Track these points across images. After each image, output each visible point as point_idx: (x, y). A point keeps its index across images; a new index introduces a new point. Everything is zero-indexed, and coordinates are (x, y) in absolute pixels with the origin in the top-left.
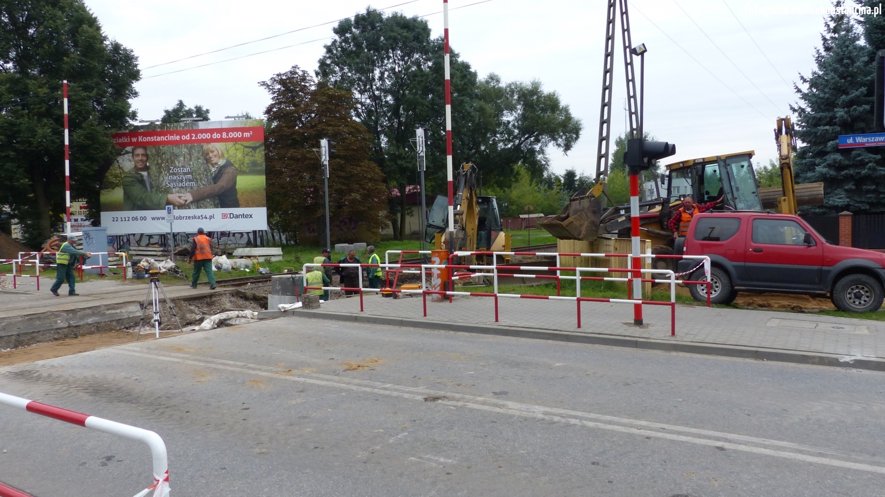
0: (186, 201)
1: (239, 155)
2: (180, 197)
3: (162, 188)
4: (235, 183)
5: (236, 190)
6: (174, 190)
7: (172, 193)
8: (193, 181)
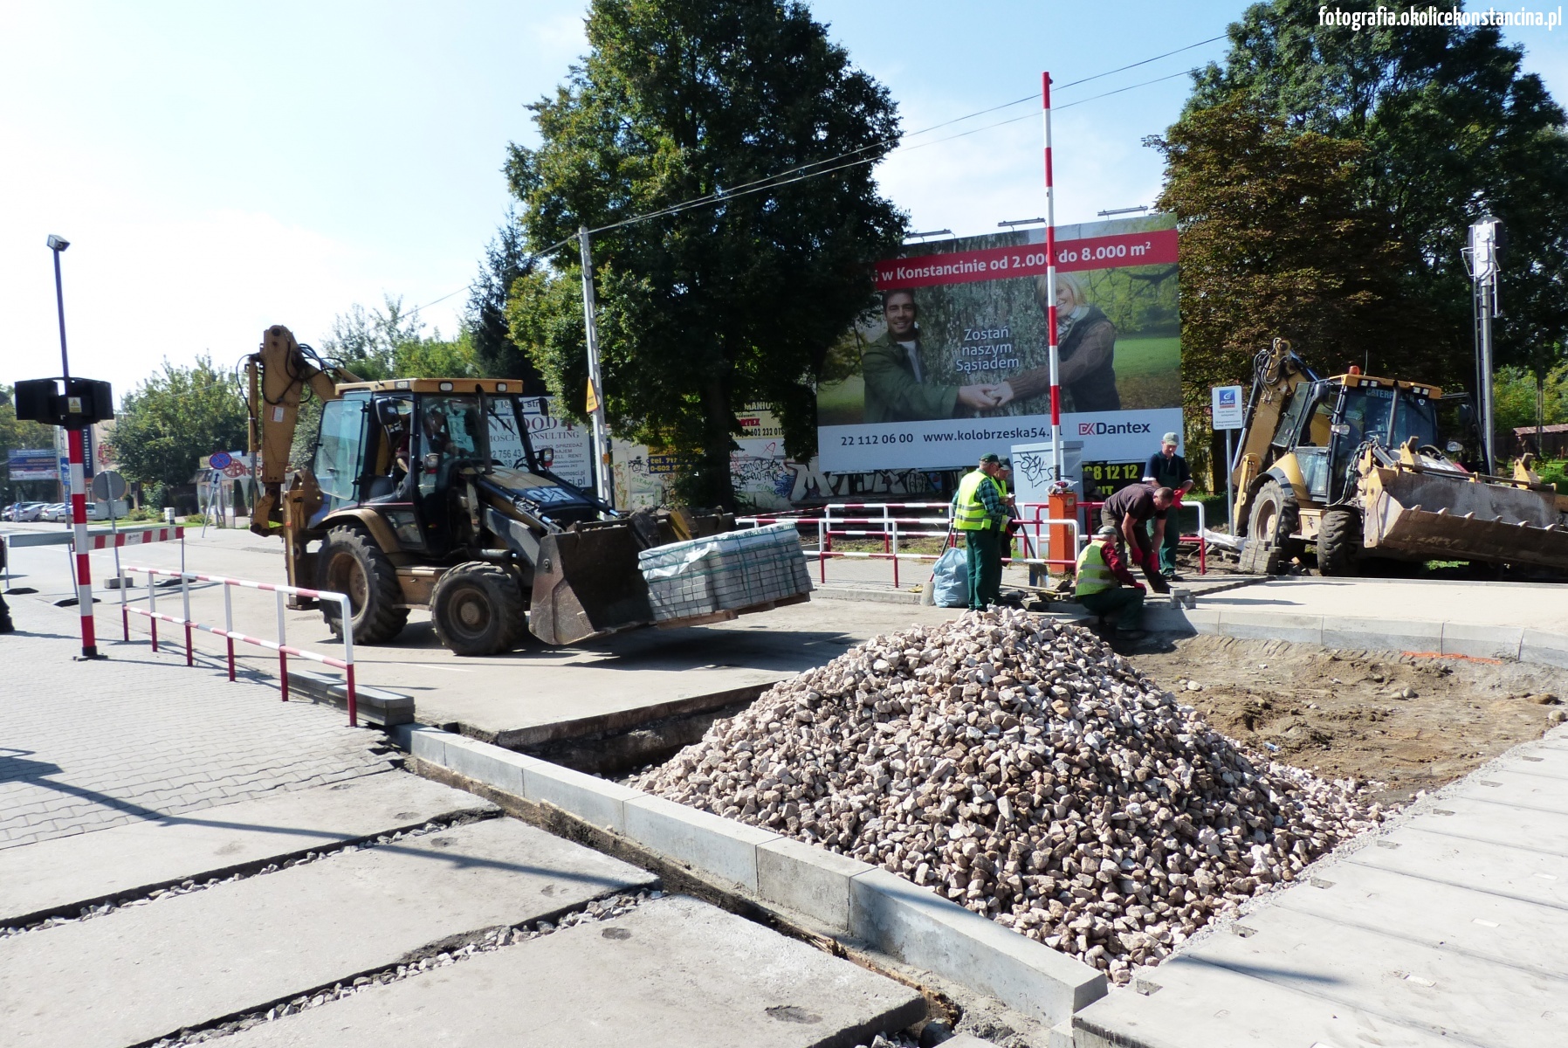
0: (999, 399)
1: (1121, 297)
2: (985, 392)
3: (947, 373)
4: (1110, 356)
5: (1111, 373)
6: (972, 377)
7: (969, 383)
8: (1015, 357)
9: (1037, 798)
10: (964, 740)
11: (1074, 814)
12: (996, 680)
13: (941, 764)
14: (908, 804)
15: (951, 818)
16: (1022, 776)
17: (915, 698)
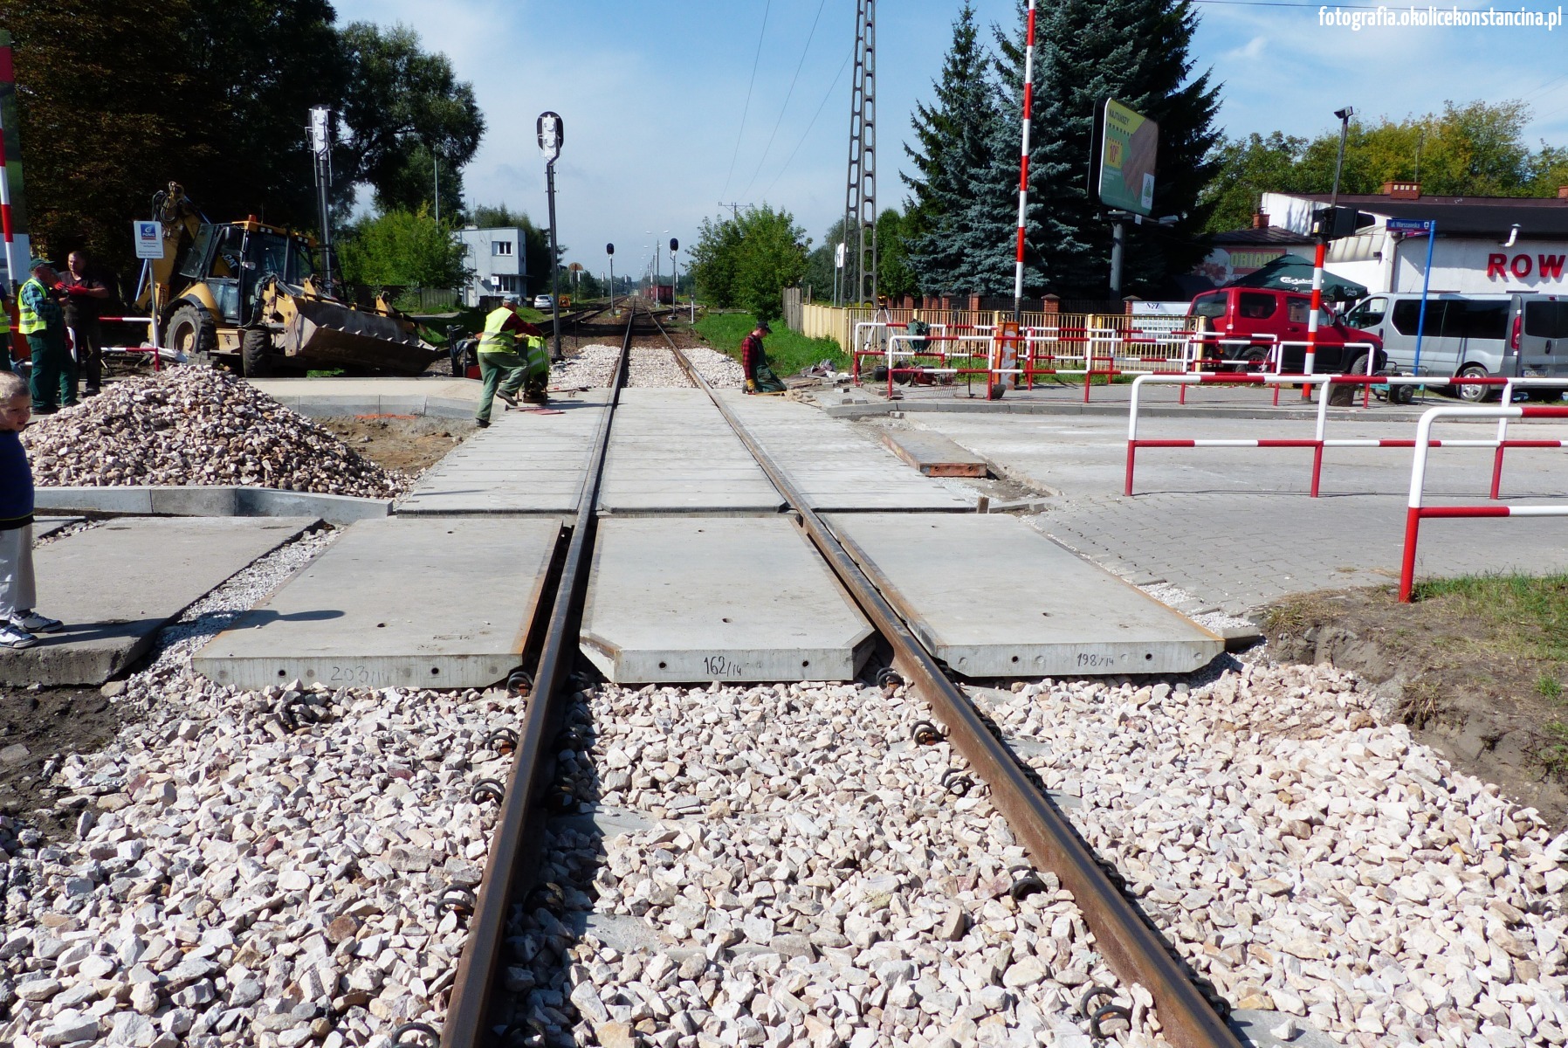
9: (282, 460)
10: (224, 435)
11: (303, 467)
12: (226, 402)
13: (217, 449)
14: (209, 469)
15: (238, 474)
16: (268, 450)
17: (175, 416)
